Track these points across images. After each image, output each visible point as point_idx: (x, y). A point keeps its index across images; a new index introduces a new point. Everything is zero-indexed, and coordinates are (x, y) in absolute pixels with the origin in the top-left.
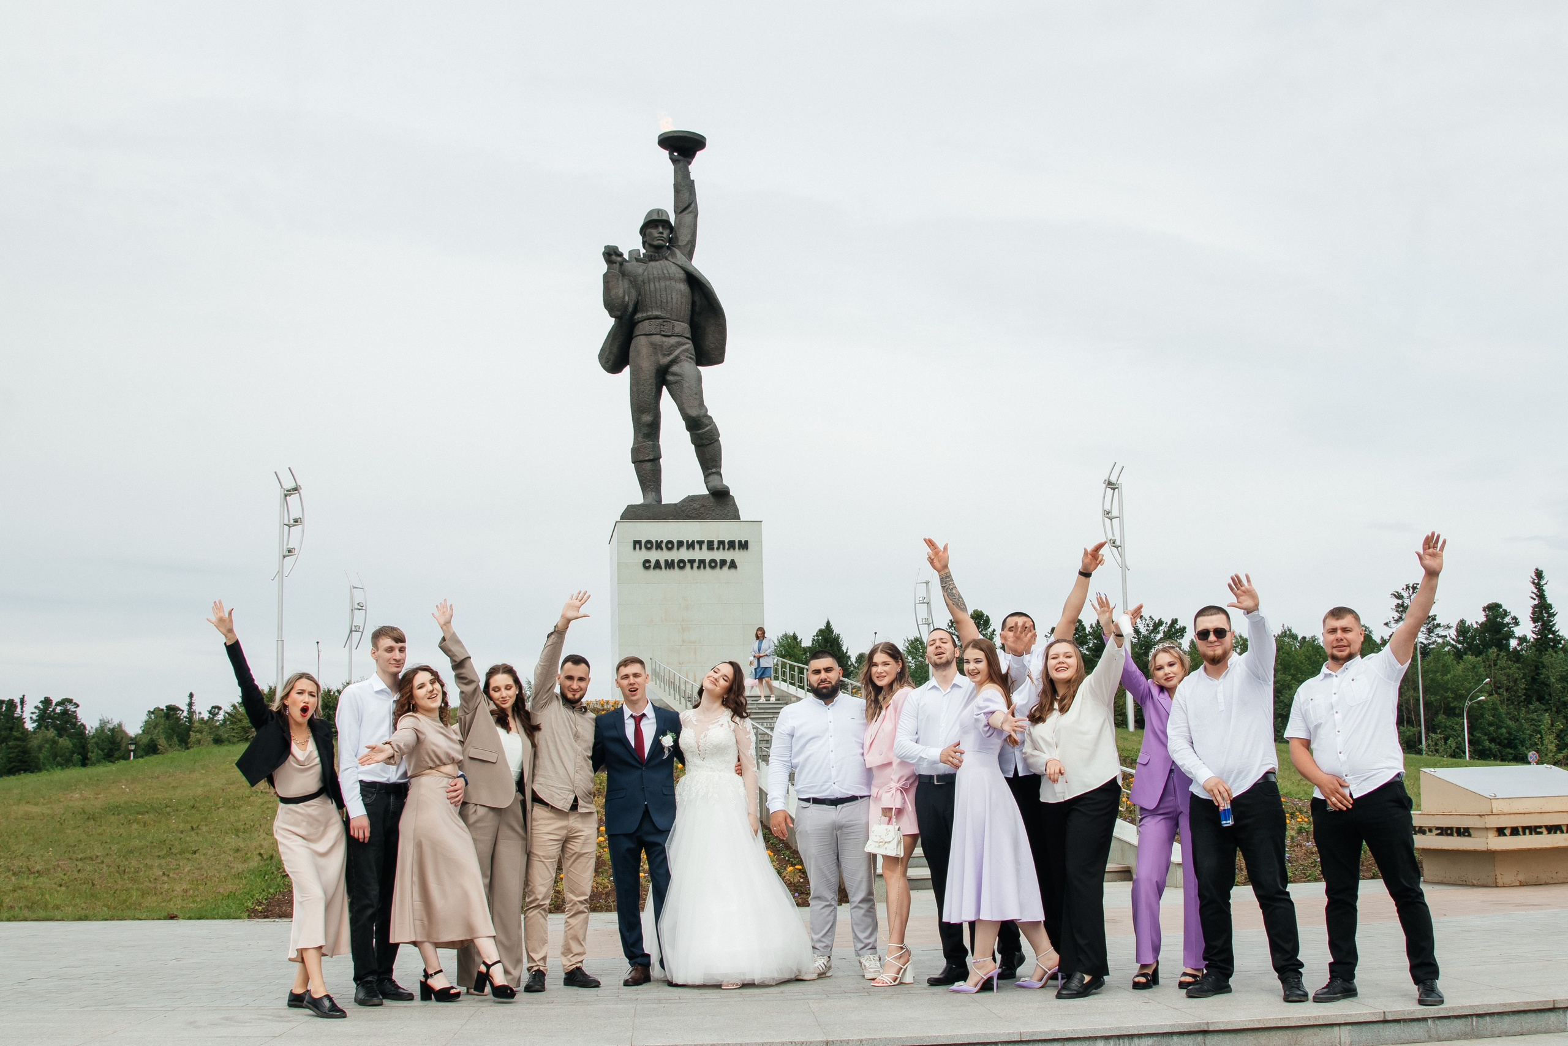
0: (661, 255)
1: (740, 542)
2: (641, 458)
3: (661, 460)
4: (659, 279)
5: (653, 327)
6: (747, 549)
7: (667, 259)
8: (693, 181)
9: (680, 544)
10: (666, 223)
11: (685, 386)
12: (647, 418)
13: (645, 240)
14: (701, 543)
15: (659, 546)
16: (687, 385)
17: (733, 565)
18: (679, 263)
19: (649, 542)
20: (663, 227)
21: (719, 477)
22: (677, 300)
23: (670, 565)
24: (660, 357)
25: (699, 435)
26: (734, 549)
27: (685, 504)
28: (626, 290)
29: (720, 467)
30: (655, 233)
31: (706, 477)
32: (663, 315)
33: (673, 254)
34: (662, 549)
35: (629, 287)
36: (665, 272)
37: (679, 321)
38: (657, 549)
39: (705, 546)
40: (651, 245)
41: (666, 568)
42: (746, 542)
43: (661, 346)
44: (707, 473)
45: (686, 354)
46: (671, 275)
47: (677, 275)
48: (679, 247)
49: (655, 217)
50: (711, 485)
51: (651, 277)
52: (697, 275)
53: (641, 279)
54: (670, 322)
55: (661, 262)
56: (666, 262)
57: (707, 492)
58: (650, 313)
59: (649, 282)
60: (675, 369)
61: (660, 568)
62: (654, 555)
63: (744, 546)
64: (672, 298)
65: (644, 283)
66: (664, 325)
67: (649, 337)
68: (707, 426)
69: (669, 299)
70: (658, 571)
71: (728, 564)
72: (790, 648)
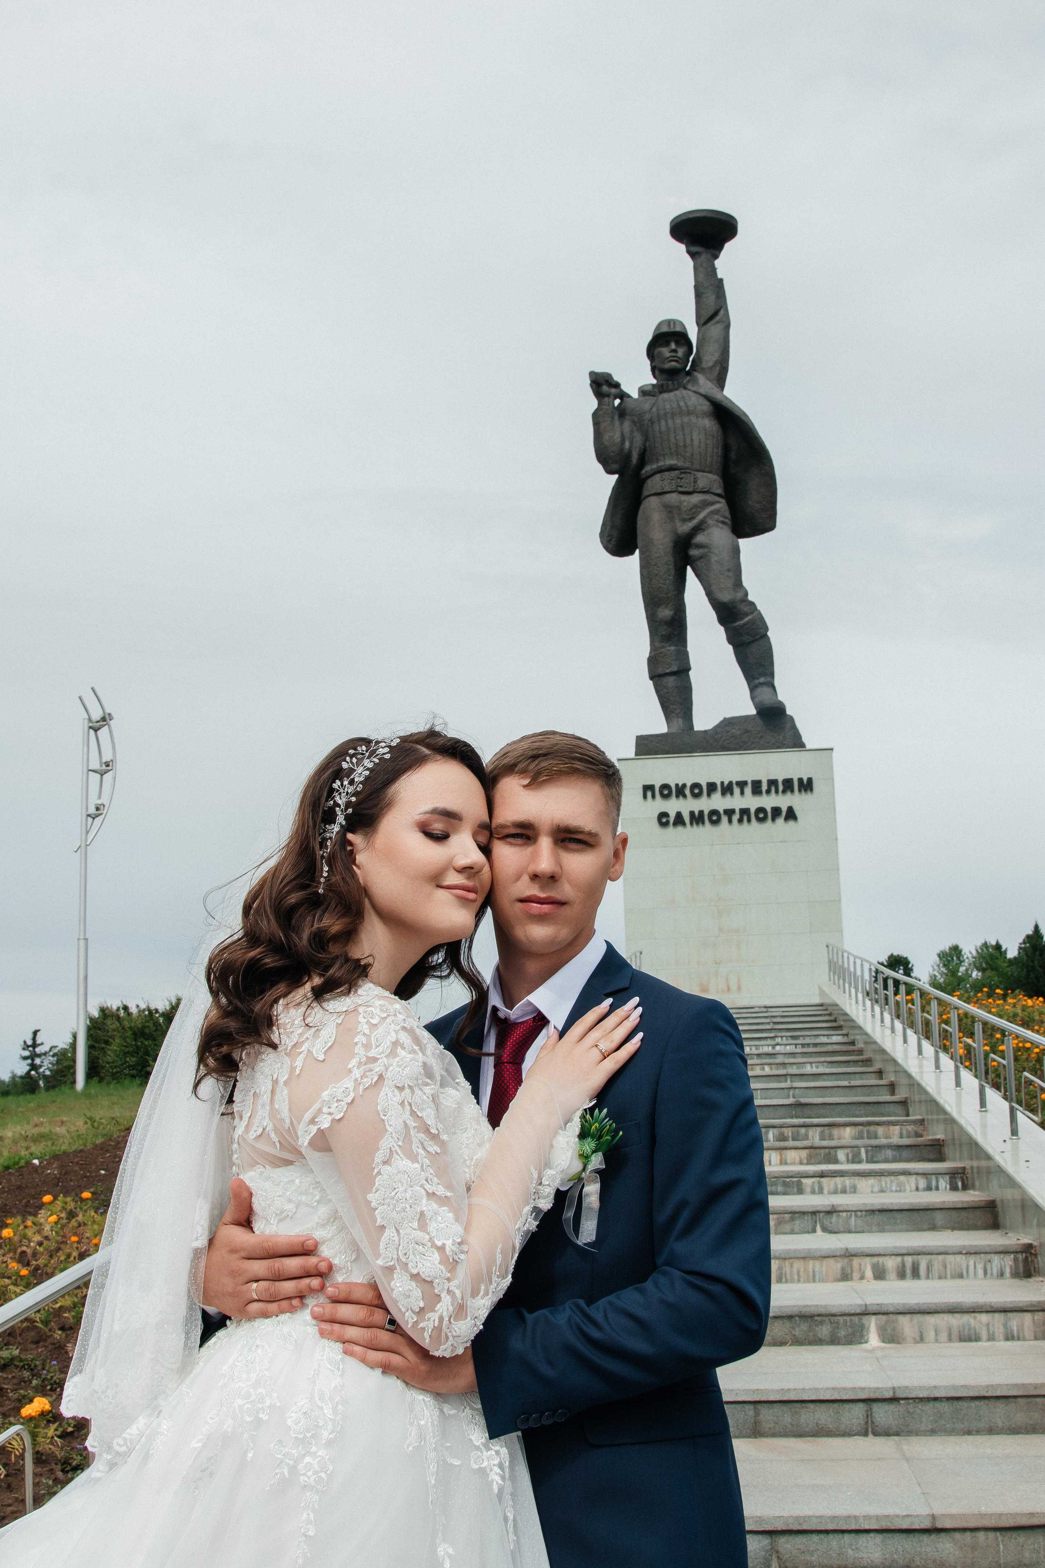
0: (676, 382)
1: (800, 780)
2: (660, 670)
3: (691, 673)
4: (673, 415)
5: (666, 482)
6: (811, 790)
7: (685, 388)
8: (721, 280)
9: (712, 787)
10: (681, 337)
11: (712, 560)
12: (666, 613)
13: (654, 364)
14: (742, 785)
15: (680, 791)
16: (716, 558)
17: (791, 815)
18: (702, 391)
19: (665, 786)
20: (677, 343)
21: (770, 690)
22: (700, 442)
23: (697, 819)
24: (678, 524)
25: (735, 629)
26: (792, 791)
27: (718, 730)
28: (627, 435)
29: (772, 675)
30: (665, 352)
31: (752, 689)
32: (680, 464)
33: (695, 381)
34: (685, 796)
35: (632, 432)
36: (682, 404)
37: (704, 472)
38: (677, 796)
39: (748, 790)
40: (662, 371)
41: (691, 824)
42: (810, 780)
43: (679, 508)
44: (753, 684)
45: (716, 517)
46: (690, 408)
47: (699, 407)
48: (703, 371)
49: (665, 329)
50: (757, 700)
51: (661, 412)
52: (729, 405)
53: (647, 417)
54: (690, 473)
55: (677, 392)
56: (684, 392)
57: (753, 712)
58: (661, 463)
59: (659, 421)
60: (700, 538)
61: (683, 823)
62: (673, 806)
63: (807, 786)
64: (692, 440)
65: (652, 423)
66: (681, 479)
67: (661, 497)
68: (746, 615)
69: (688, 442)
70: (680, 828)
71: (784, 814)
72: (992, 959)
